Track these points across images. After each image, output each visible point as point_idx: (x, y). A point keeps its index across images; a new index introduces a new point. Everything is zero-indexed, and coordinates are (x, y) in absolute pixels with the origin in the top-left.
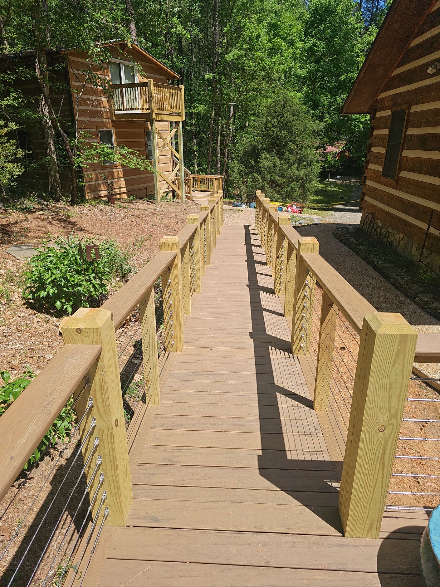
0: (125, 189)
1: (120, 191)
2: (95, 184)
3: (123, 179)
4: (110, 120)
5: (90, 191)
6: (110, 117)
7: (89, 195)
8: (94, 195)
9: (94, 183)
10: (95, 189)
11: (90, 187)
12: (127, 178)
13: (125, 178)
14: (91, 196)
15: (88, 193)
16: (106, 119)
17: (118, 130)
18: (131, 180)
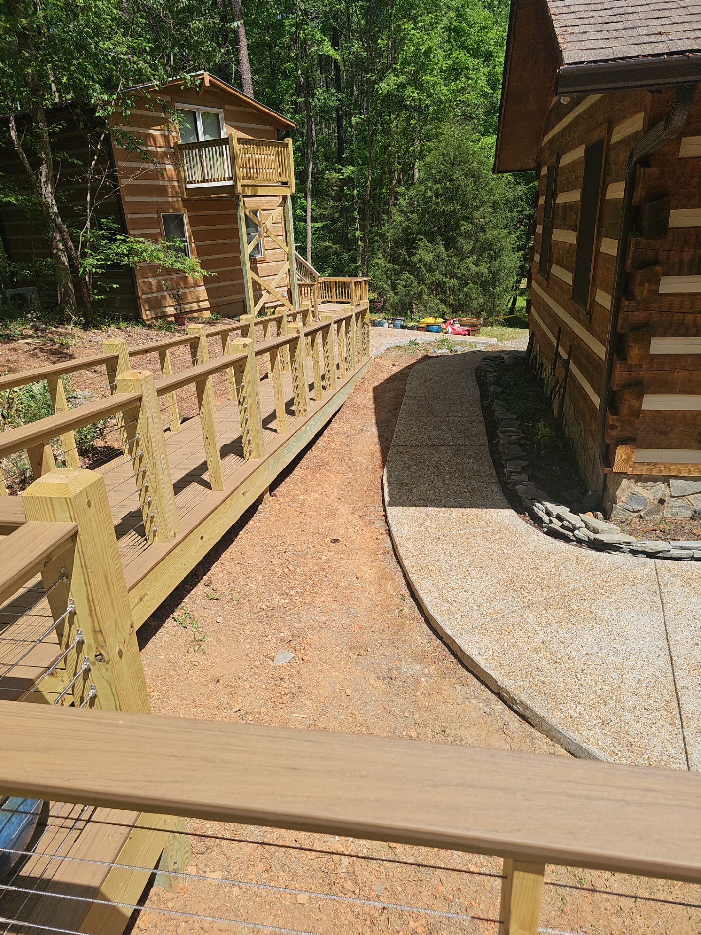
0: (207, 302)
1: (199, 306)
2: (157, 297)
3: (203, 288)
4: (180, 199)
5: (149, 307)
6: (180, 195)
7: (148, 313)
8: (156, 313)
9: (154, 295)
10: (156, 305)
11: (148, 301)
12: (209, 286)
13: (206, 285)
14: (151, 314)
15: (146, 310)
16: (173, 196)
17: (192, 214)
18: (217, 289)
